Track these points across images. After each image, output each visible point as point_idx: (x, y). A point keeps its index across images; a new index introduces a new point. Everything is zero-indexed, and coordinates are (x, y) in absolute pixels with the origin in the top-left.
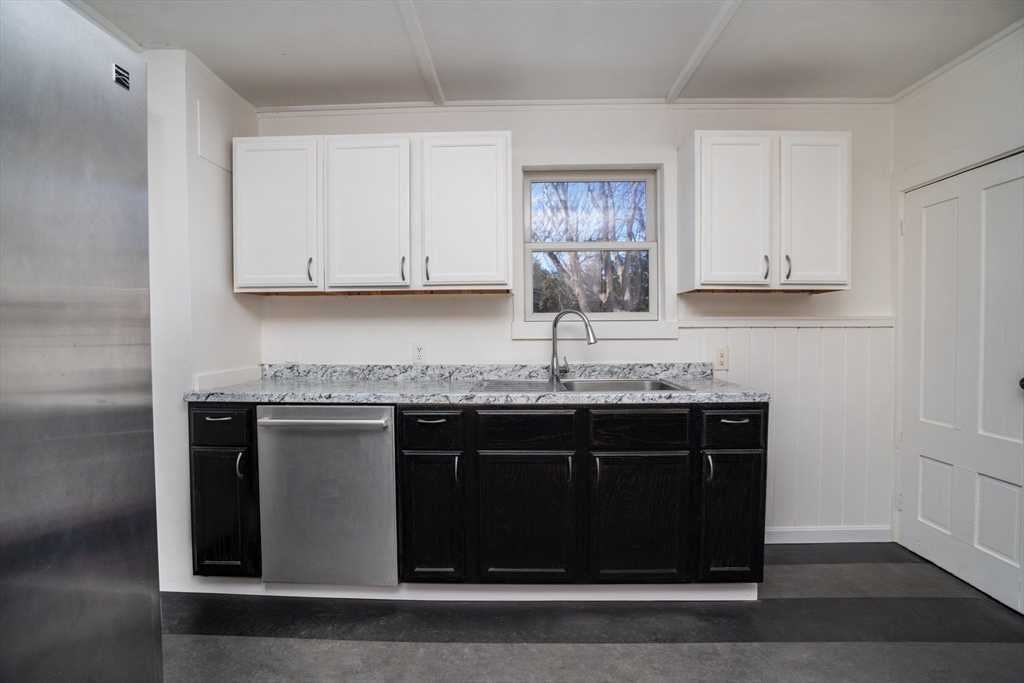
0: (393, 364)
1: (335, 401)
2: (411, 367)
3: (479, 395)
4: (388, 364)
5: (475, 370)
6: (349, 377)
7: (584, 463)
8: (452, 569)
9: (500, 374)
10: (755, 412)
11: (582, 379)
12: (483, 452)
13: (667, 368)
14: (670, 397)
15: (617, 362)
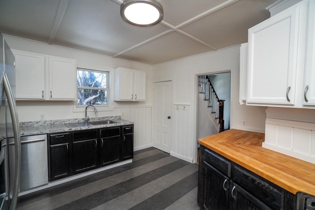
1: (26, 135)
2: (40, 122)
3: (73, 128)
4: (31, 121)
5: (62, 121)
7: (99, 141)
8: (66, 174)
9: (70, 121)
10: (131, 126)
11: (92, 121)
12: (74, 142)
13: (112, 117)
14: (116, 125)
15: (100, 117)
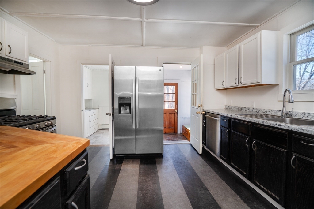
0: (246, 107)
2: (250, 108)
4: (245, 107)
5: (265, 111)
6: (238, 110)
8: (226, 159)
9: (272, 113)
14: (280, 125)
